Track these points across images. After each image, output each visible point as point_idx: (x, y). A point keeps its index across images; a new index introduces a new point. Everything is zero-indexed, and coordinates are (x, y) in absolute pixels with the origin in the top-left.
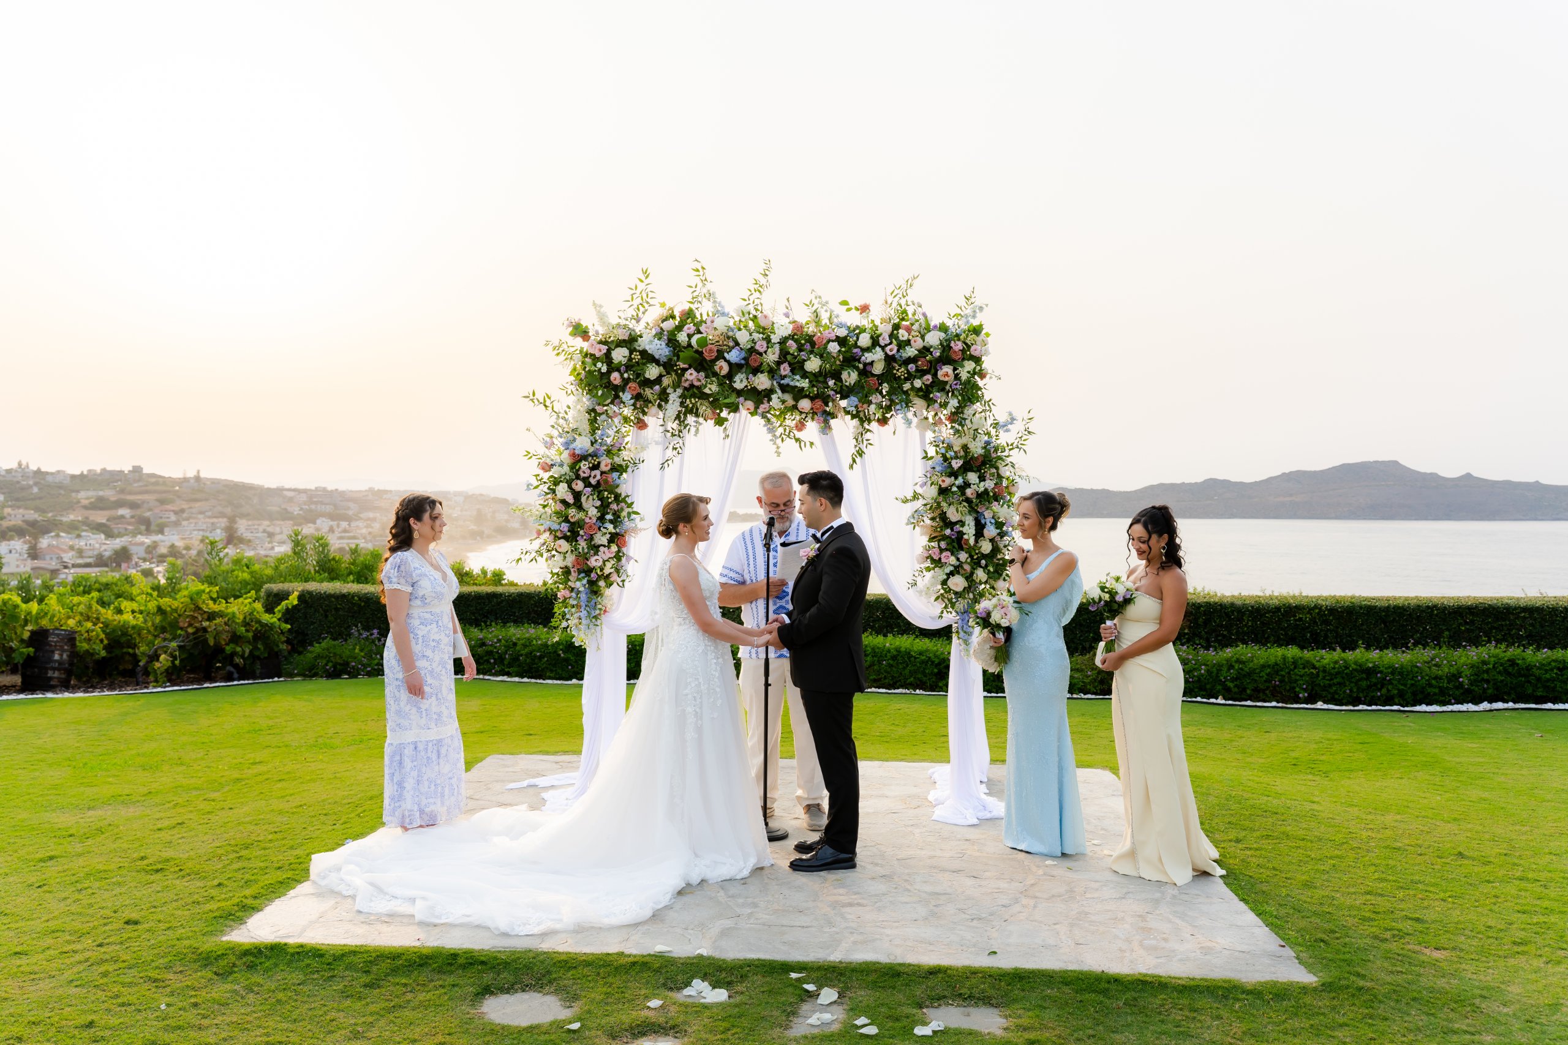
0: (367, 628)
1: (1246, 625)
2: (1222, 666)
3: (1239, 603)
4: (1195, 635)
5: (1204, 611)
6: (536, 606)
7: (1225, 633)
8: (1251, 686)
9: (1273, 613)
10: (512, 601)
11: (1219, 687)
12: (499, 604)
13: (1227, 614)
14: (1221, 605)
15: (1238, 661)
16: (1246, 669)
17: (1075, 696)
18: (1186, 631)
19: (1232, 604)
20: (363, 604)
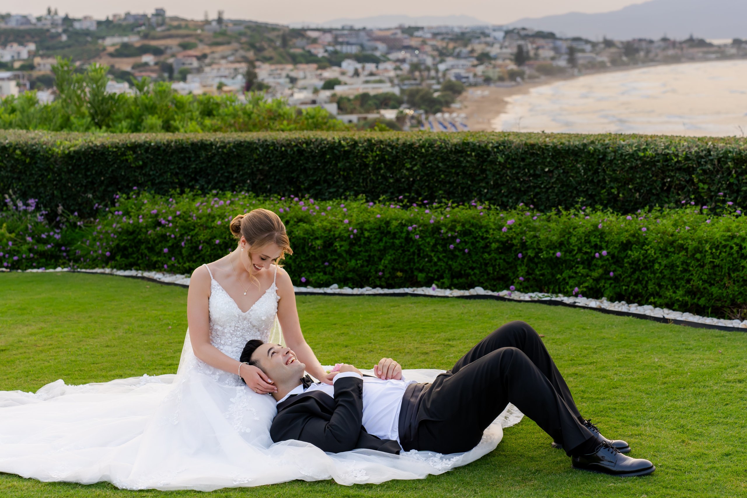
0: (24, 197)
6: (261, 163)
10: (228, 154)
12: (209, 159)
20: (28, 160)
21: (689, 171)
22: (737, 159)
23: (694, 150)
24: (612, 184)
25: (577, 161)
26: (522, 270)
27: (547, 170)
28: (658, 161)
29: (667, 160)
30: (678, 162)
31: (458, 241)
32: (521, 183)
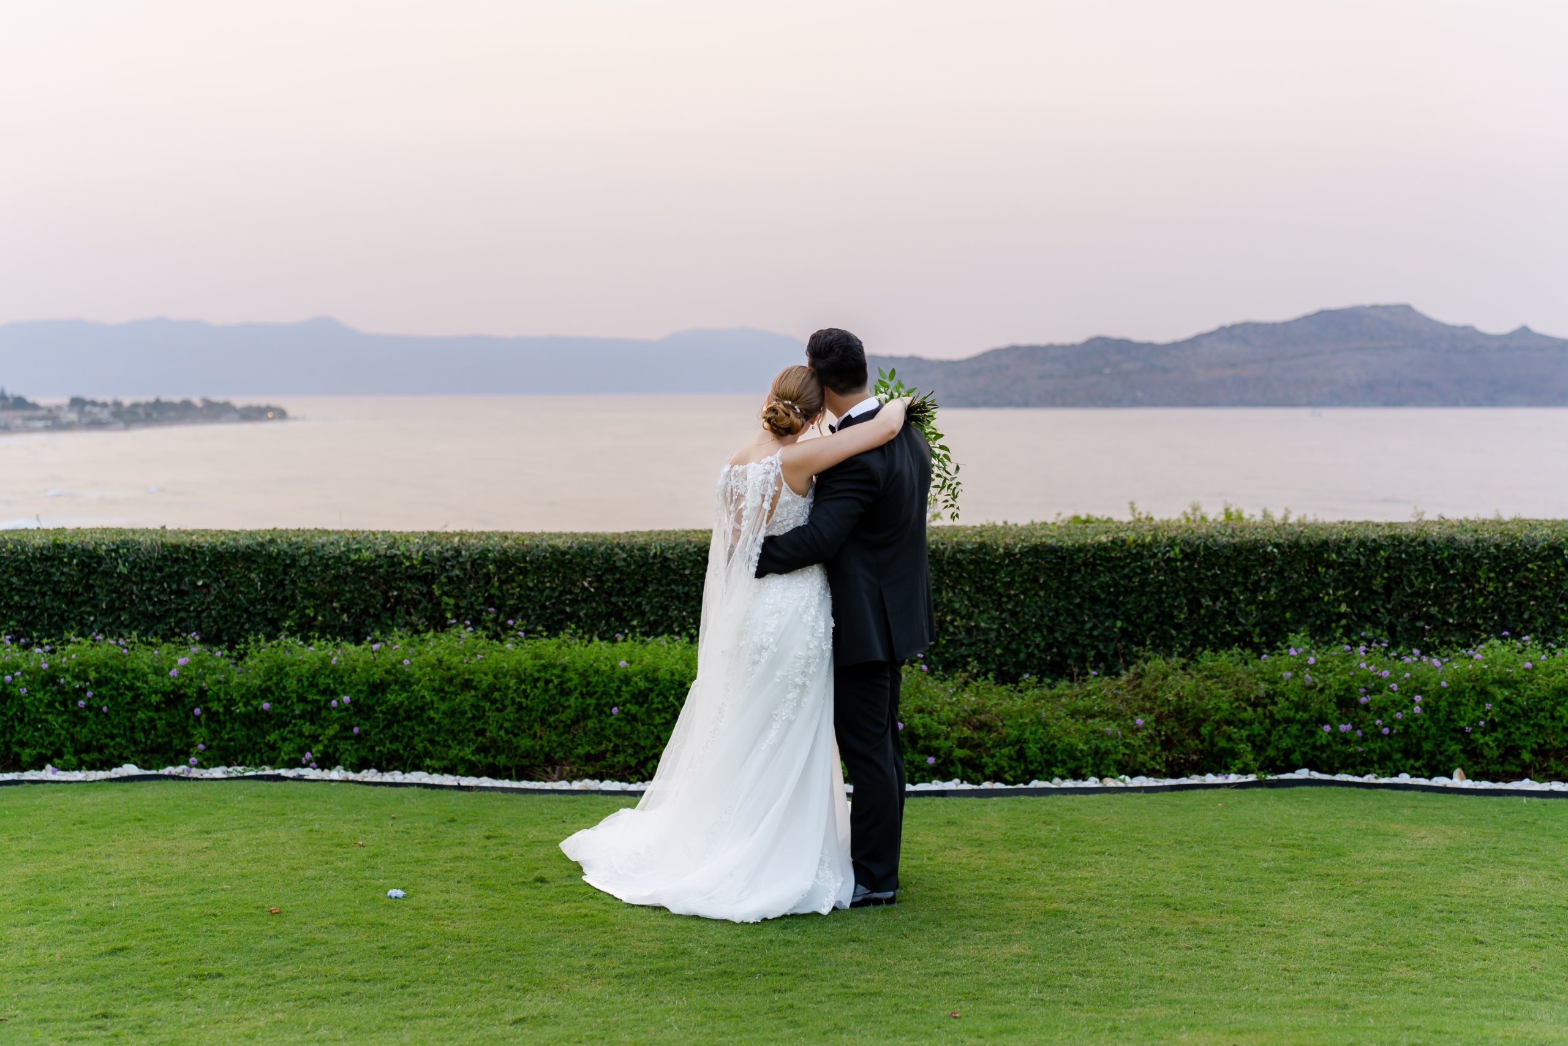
1: (1480, 591)
2: (1461, 693)
3: (1466, 538)
4: (1364, 618)
5: (1387, 559)
7: (1434, 610)
8: (1531, 743)
9: (1545, 559)
11: (1455, 747)
13: (1439, 567)
14: (1424, 543)
15: (1503, 682)
16: (1522, 701)
17: (1110, 783)
18: (1343, 608)
19: (1451, 541)
21: (428, 579)
22: (501, 561)
23: (435, 549)
24: (306, 602)
25: (249, 569)
26: (200, 735)
27: (200, 583)
28: (381, 566)
29: (392, 565)
30: (412, 566)
31: (90, 694)
32: (154, 604)
